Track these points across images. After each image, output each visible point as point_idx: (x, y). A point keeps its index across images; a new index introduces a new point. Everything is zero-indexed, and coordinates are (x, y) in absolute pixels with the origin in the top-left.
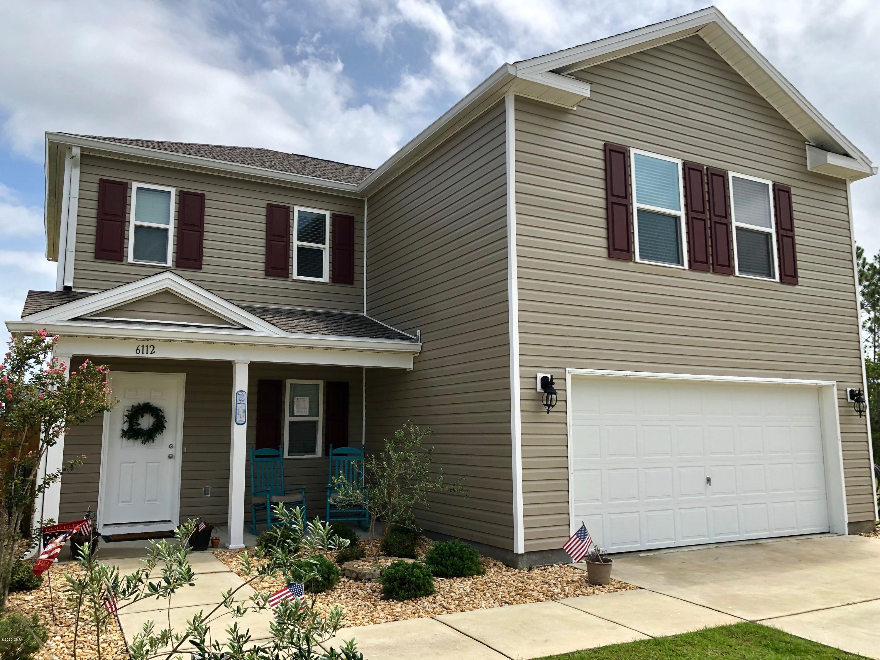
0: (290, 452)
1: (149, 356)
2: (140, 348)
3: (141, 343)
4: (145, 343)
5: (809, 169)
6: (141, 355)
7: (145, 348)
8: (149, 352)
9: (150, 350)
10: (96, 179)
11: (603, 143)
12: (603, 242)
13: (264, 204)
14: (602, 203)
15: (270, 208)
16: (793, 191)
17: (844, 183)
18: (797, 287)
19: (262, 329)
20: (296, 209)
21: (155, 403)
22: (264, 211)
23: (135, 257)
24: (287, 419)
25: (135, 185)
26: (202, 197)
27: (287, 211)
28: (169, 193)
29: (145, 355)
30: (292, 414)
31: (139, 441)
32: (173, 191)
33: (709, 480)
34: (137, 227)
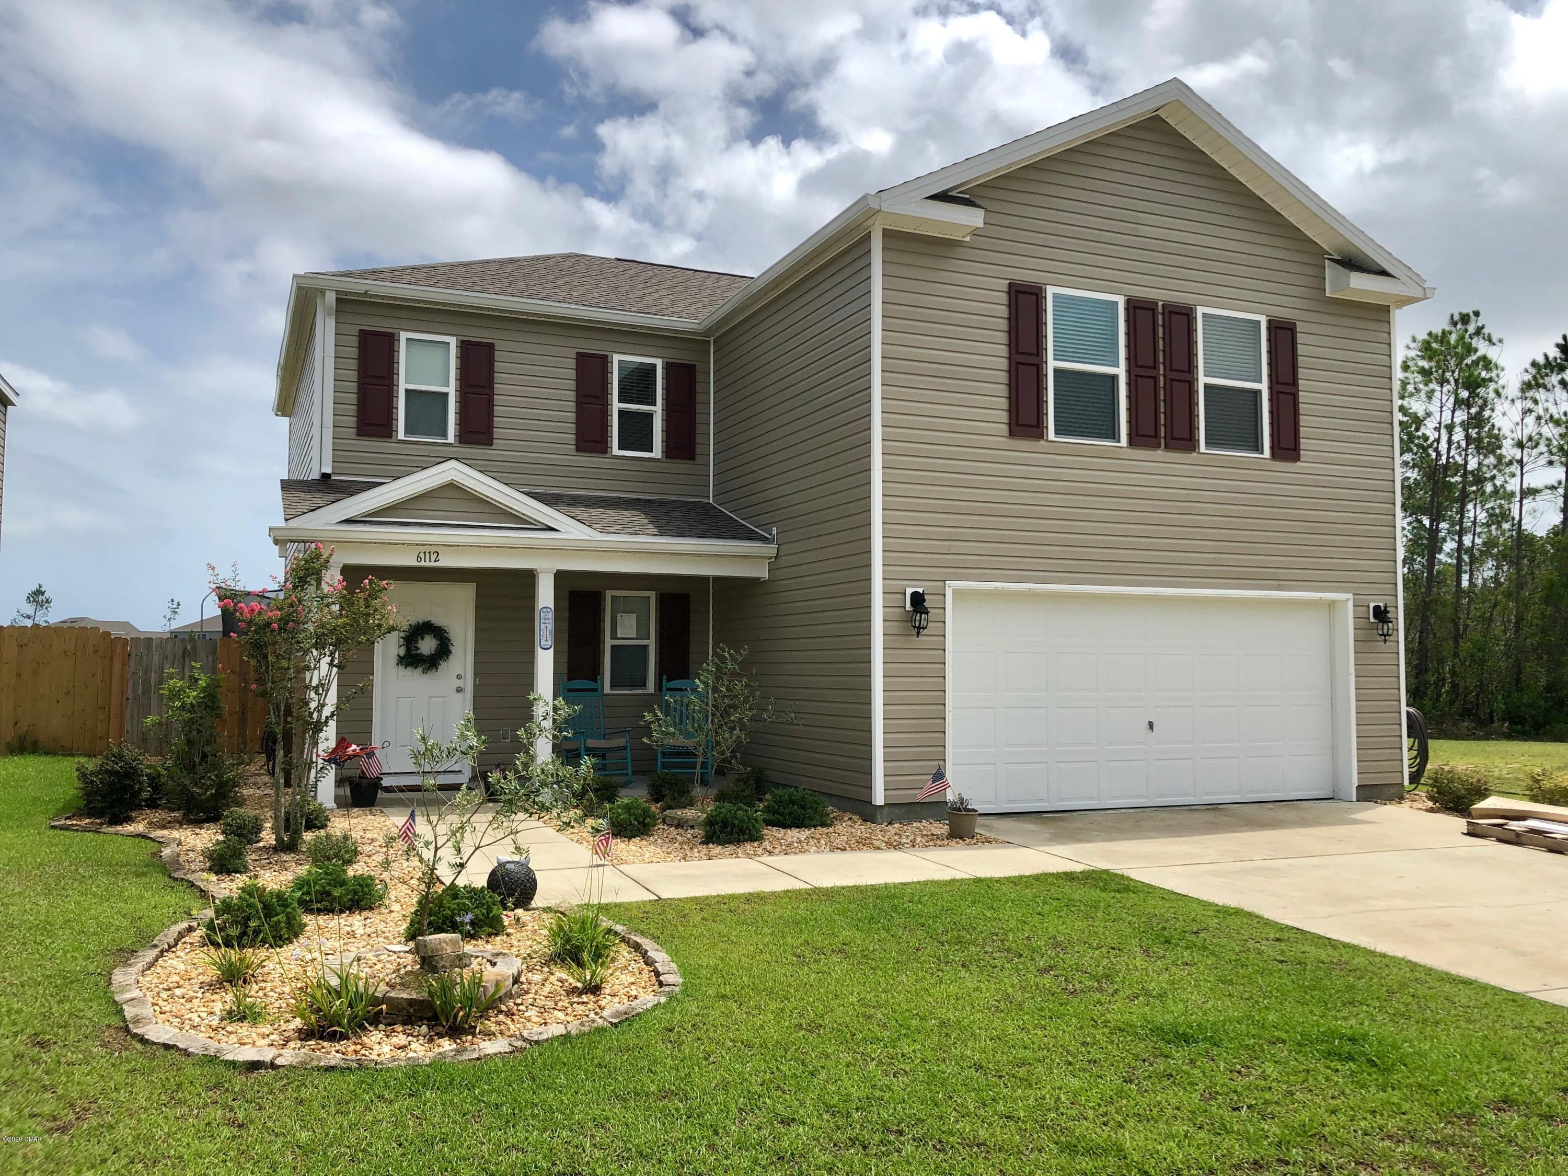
0: (613, 686)
1: (433, 564)
2: (422, 555)
3: (423, 549)
4: (427, 549)
5: (1327, 294)
6: (422, 564)
7: (427, 555)
8: (433, 560)
9: (433, 557)
10: (355, 330)
11: (1008, 282)
12: (1004, 416)
13: (572, 353)
14: (1003, 363)
15: (582, 359)
16: (1300, 327)
17: (1386, 310)
18: (1299, 463)
19: (571, 530)
20: (616, 358)
21: (438, 621)
22: (572, 363)
23: (407, 432)
24: (608, 643)
25: (404, 336)
26: (490, 348)
27: (604, 361)
28: (449, 343)
29: (427, 564)
30: (614, 636)
31: (420, 670)
32: (453, 341)
33: (1151, 725)
34: (407, 391)
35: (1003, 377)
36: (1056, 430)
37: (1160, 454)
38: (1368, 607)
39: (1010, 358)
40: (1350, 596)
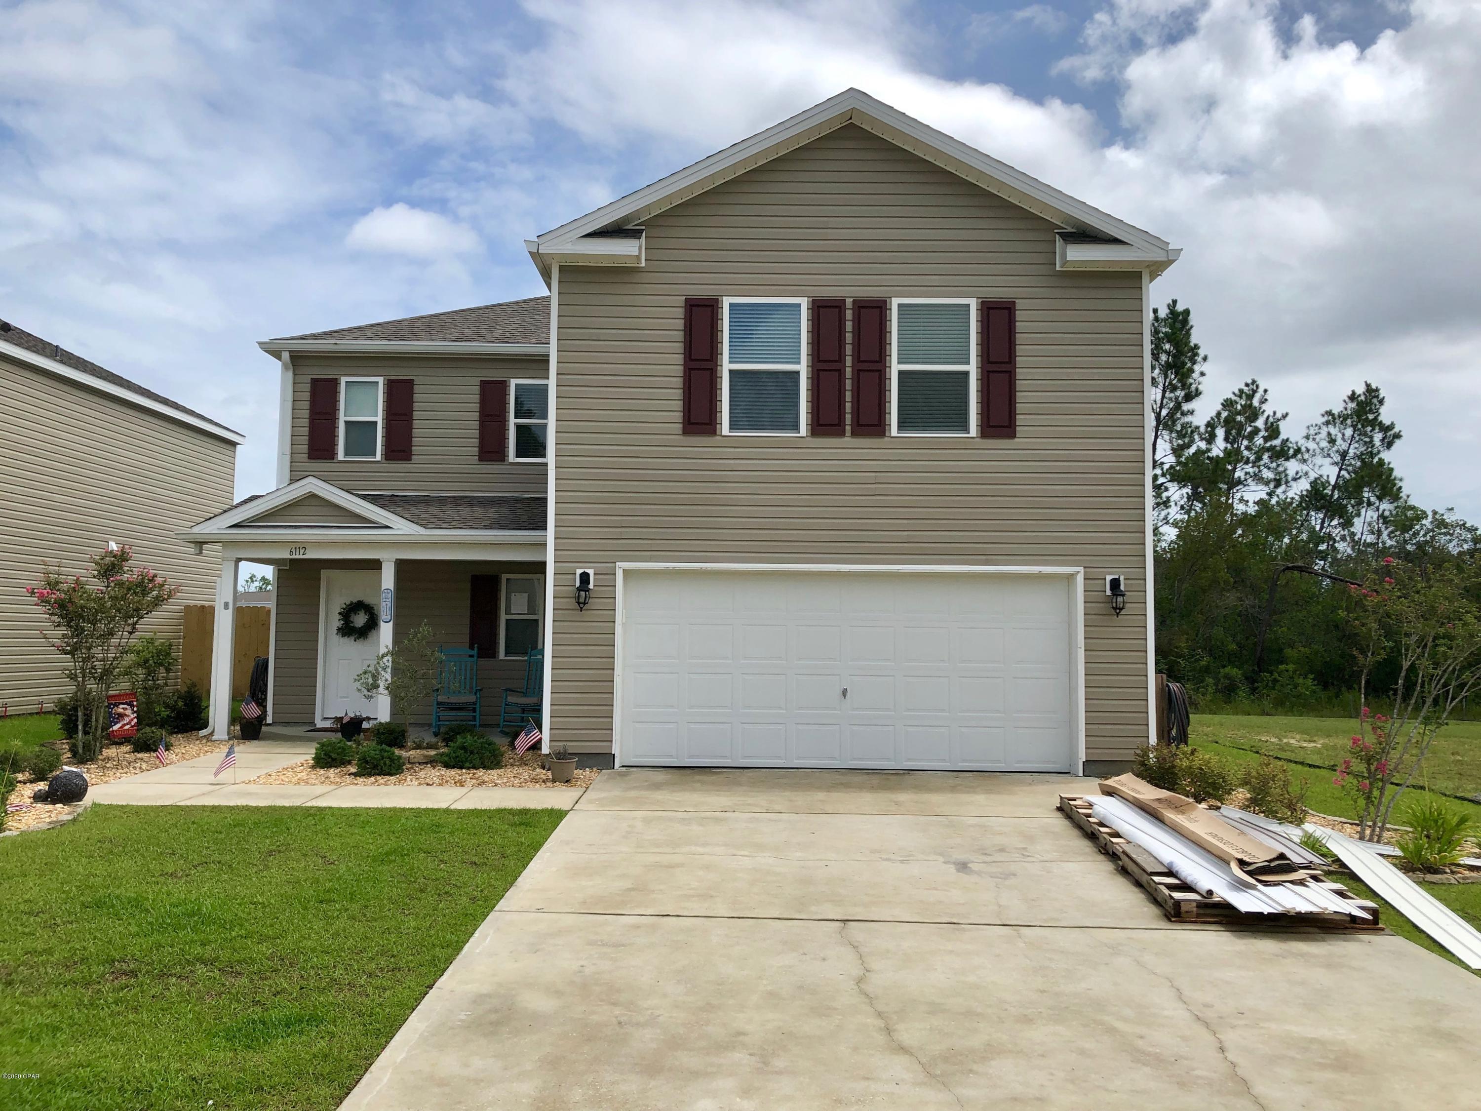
0: (507, 653)
1: (301, 557)
2: (293, 550)
3: (294, 546)
4: (298, 546)
5: (1058, 268)
6: (294, 557)
7: (298, 550)
8: (301, 553)
9: (302, 551)
10: (308, 379)
11: (684, 297)
12: (678, 416)
13: (477, 381)
14: (679, 370)
15: (484, 385)
16: (1020, 304)
17: (1138, 275)
18: (1016, 440)
19: (404, 528)
20: (513, 383)
22: (477, 389)
24: (503, 618)
25: (343, 380)
26: (411, 382)
27: (503, 386)
28: (378, 382)
29: (298, 557)
30: (508, 612)
31: (353, 638)
32: (381, 380)
33: (845, 692)
34: (346, 422)
35: (678, 382)
36: (730, 425)
37: (848, 440)
38: (1105, 579)
39: (685, 365)
40: (1081, 569)
